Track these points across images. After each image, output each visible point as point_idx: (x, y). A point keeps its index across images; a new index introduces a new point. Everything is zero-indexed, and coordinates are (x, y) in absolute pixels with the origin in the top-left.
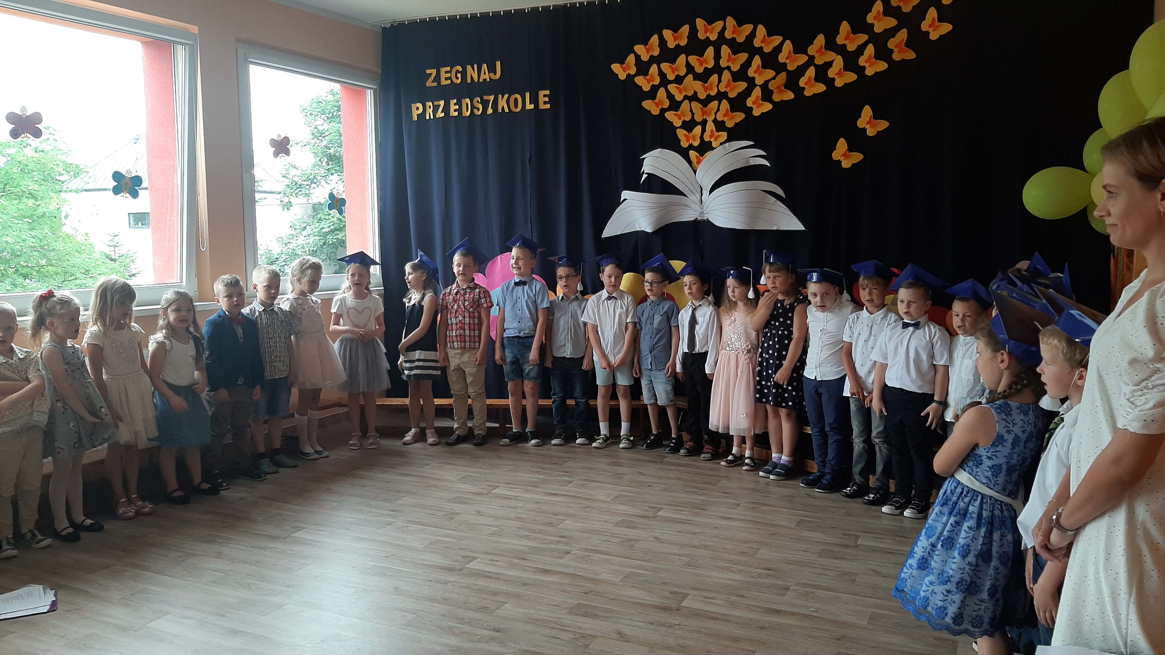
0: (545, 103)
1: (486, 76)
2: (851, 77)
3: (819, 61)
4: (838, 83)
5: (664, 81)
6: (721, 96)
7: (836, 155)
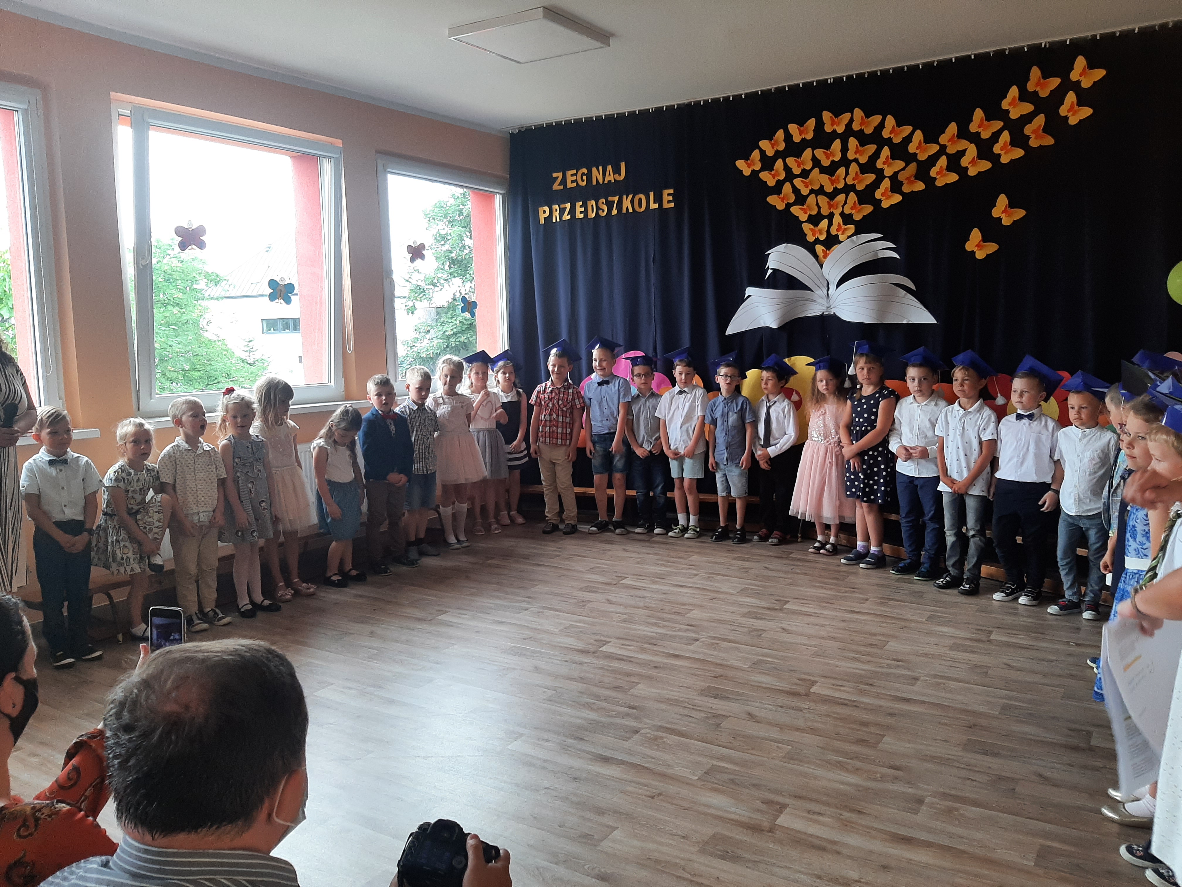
0: (669, 202)
1: (611, 177)
2: (985, 165)
3: (951, 150)
4: (972, 172)
5: (790, 176)
6: (848, 189)
7: (969, 246)
